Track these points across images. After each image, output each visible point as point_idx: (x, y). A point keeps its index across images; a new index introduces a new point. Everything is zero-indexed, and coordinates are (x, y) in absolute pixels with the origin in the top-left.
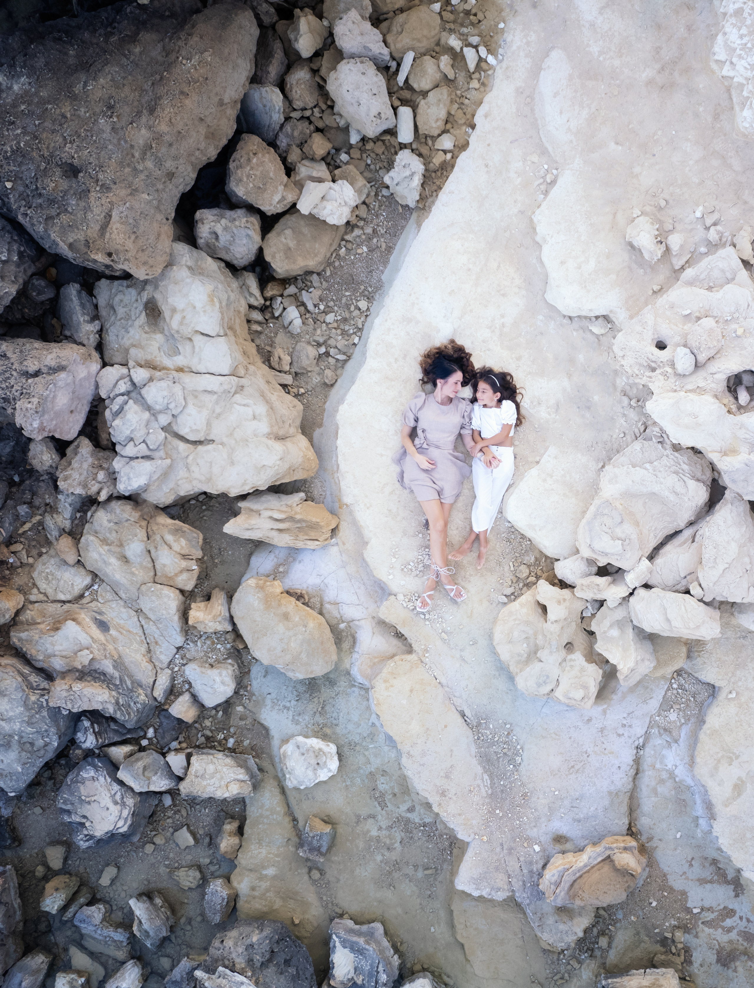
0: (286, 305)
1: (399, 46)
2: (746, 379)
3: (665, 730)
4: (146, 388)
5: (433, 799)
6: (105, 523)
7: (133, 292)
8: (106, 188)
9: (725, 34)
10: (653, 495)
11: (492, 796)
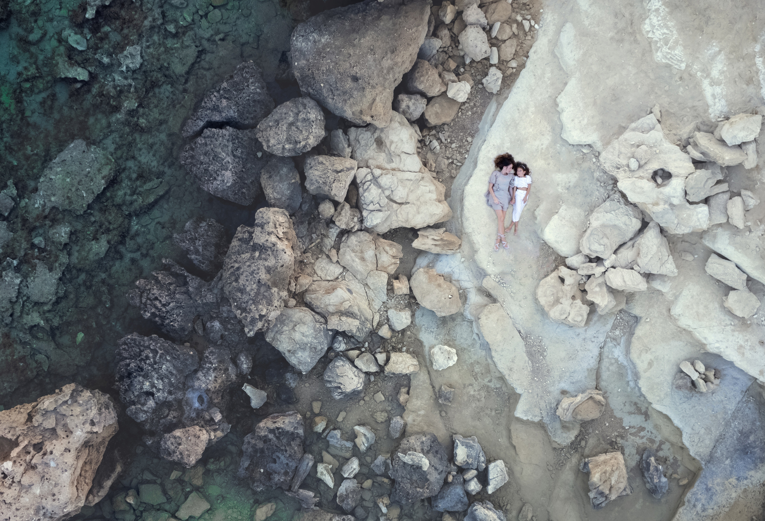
0: (431, 139)
1: (492, 19)
2: (660, 173)
3: (614, 339)
4: (380, 178)
5: (506, 372)
6: (355, 242)
7: (369, 134)
8: (373, 87)
9: (650, 19)
10: (615, 226)
11: (533, 371)
